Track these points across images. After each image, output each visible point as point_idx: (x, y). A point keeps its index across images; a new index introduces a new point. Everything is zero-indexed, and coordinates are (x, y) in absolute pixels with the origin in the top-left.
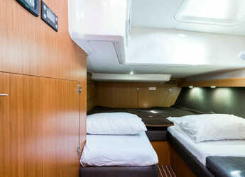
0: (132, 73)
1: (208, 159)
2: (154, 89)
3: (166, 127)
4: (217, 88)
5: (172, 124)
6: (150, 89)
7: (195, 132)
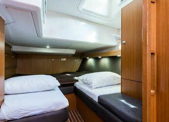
0: (48, 47)
1: (99, 98)
2: (65, 59)
3: (74, 83)
4: (102, 57)
5: (77, 81)
6: (62, 60)
7: (91, 83)
